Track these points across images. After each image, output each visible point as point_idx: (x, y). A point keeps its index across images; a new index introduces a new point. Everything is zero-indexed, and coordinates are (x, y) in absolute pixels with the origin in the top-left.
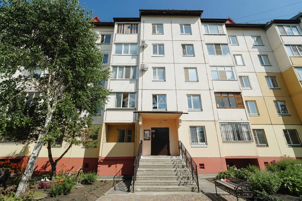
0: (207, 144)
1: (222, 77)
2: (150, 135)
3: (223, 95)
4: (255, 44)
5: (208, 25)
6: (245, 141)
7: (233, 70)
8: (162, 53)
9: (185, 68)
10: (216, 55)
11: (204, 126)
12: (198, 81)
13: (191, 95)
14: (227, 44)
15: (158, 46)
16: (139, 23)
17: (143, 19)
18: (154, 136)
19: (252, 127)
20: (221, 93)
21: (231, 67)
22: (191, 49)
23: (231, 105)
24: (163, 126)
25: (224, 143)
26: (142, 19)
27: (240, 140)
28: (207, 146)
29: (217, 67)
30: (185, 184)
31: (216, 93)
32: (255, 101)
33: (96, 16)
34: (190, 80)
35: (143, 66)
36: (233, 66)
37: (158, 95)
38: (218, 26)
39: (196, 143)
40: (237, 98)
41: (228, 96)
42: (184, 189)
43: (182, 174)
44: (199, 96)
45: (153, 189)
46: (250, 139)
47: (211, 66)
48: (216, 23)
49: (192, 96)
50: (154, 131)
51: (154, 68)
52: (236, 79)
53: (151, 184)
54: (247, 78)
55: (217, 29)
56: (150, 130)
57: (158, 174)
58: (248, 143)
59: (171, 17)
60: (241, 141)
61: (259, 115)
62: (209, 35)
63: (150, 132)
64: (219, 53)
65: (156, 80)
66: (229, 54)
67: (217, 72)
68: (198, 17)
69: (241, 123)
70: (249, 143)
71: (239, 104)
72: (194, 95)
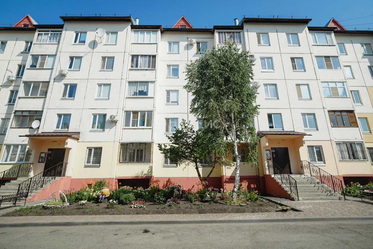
0: (325, 163)
1: (334, 94)
2: (271, 155)
3: (336, 113)
4: (365, 54)
5: (315, 33)
6: (361, 160)
7: (345, 86)
8: (271, 68)
9: (297, 85)
10: (326, 70)
11: (321, 146)
12: (311, 99)
13: (306, 113)
14: (337, 57)
15: (266, 59)
16: (241, 32)
17: (246, 27)
18: (274, 155)
19: (367, 145)
20: (334, 111)
21: (343, 82)
22: (301, 63)
23: (345, 124)
24: (282, 145)
25: (340, 162)
26: (244, 27)
27: (355, 159)
28: (325, 165)
29: (329, 83)
30: (331, 195)
31: (329, 111)
32: (366, 118)
33: (183, 16)
34: (303, 98)
35: (256, 83)
36: (345, 82)
37: (273, 114)
38: (327, 35)
39: (316, 162)
40: (350, 117)
41: (341, 114)
42: (333, 198)
43: (322, 188)
44: (314, 114)
45: (311, 198)
46: (364, 158)
47: (322, 82)
48: (323, 32)
49: (306, 115)
50: (274, 151)
51: (265, 85)
52: (348, 96)
53: (305, 195)
54: (357, 92)
55: (325, 38)
56: (270, 150)
57: (304, 189)
58: (363, 162)
59: (276, 25)
60: (357, 160)
61: (370, 132)
62: (317, 45)
63: (270, 152)
64: (329, 67)
65: (268, 98)
66: (340, 68)
67: (328, 88)
68: (304, 25)
69: (356, 142)
70: (365, 162)
71: (353, 123)
72: (309, 114)
